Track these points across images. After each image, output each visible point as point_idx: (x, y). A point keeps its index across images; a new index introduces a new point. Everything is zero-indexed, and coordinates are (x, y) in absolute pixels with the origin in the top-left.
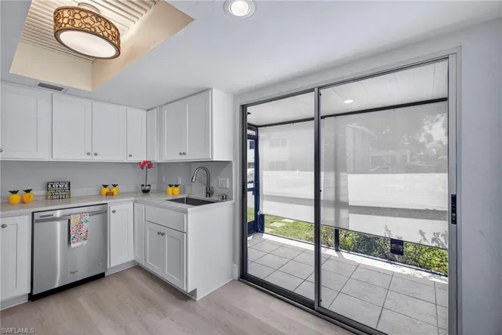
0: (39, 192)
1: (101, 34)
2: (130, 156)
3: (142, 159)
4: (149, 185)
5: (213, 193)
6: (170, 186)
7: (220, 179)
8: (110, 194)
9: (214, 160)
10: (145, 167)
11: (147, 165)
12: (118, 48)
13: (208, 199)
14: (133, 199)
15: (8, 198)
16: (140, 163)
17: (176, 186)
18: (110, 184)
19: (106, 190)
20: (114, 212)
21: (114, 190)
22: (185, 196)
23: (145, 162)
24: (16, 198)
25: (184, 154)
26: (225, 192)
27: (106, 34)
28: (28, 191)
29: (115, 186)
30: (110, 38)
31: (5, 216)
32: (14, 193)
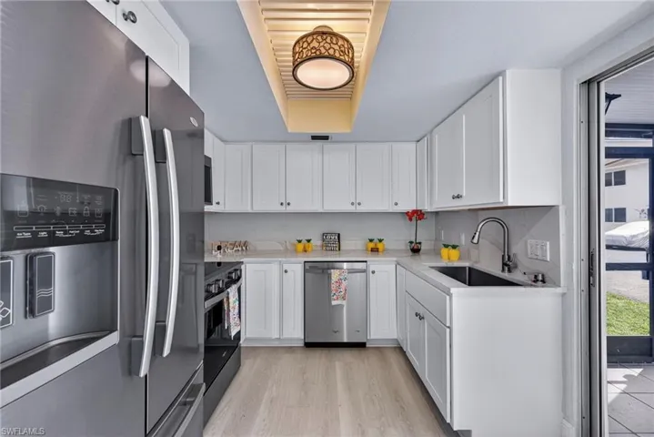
0: (317, 242)
1: (326, 54)
2: (396, 204)
3: (410, 207)
4: (420, 243)
5: (516, 267)
6: (446, 246)
7: (531, 242)
8: (375, 250)
9: (510, 204)
10: (414, 218)
11: (417, 215)
12: (350, 65)
13: (506, 276)
14: (395, 259)
15: (295, 245)
16: (407, 213)
17: (454, 247)
18: (376, 237)
19: (371, 245)
20: (373, 272)
21: (380, 246)
22: (467, 264)
23: (415, 212)
24: (300, 247)
25: (458, 197)
26: (540, 268)
27: (331, 52)
28: (309, 241)
29: (380, 241)
30: (337, 55)
31: (287, 262)
32: (300, 241)
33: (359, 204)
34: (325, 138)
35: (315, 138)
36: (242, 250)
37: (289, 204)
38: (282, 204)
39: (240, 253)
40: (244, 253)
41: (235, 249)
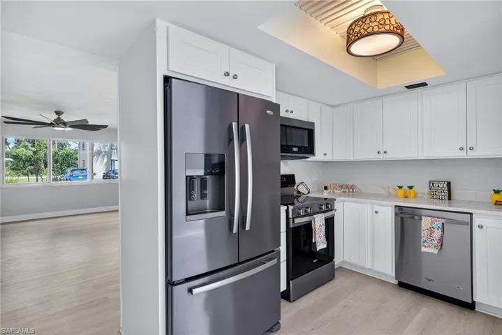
1: (366, 33)
19: (497, 197)
20: (481, 227)
28: (411, 188)
30: (376, 30)
31: (377, 205)
32: (400, 187)
33: (471, 149)
34: (424, 84)
35: (409, 87)
36: (349, 191)
37: (385, 152)
38: (379, 153)
39: (347, 194)
40: (351, 194)
41: (343, 190)
